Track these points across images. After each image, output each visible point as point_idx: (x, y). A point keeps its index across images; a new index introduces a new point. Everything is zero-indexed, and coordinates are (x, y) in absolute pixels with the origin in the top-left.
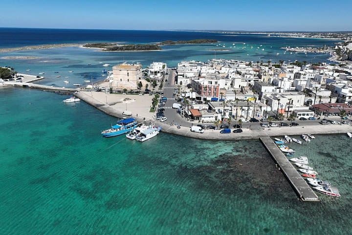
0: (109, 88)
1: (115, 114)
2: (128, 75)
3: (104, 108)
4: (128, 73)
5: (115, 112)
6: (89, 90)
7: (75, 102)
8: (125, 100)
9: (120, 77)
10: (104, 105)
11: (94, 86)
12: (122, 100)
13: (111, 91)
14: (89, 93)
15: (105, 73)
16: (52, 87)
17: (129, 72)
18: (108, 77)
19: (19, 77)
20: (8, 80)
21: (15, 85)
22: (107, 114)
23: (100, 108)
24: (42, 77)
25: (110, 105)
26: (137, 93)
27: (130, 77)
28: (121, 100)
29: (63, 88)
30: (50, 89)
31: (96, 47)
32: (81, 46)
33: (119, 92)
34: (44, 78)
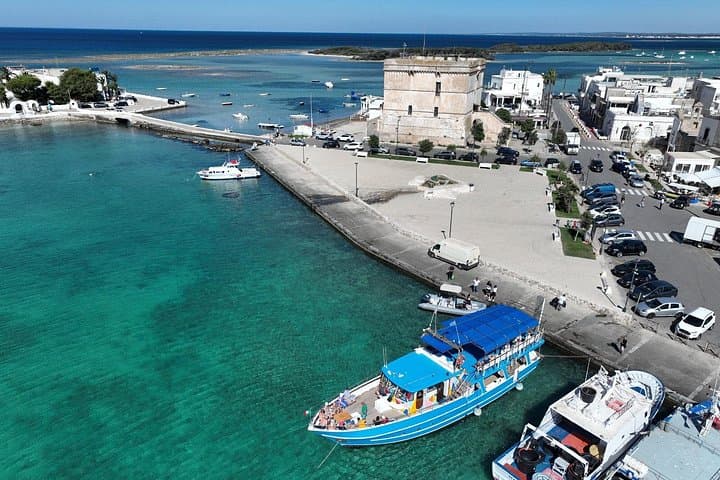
0: (367, 138)
1: (395, 248)
2: (438, 93)
3: (342, 215)
4: (438, 84)
5: (392, 237)
6: (299, 141)
7: (239, 179)
8: (428, 184)
9: (408, 98)
10: (343, 199)
11: (318, 131)
12: (417, 182)
13: (373, 147)
14: (295, 151)
15: (354, 99)
16: (193, 129)
17: (443, 78)
18: (364, 109)
19: (123, 101)
20: (92, 105)
21: (98, 117)
22: (353, 246)
23: (325, 211)
24: (182, 103)
25: (370, 202)
26: (470, 159)
27: (445, 102)
28: (411, 184)
29: (226, 133)
30: (184, 133)
31: (338, 54)
32: (305, 53)
33: (403, 153)
34: (186, 106)
